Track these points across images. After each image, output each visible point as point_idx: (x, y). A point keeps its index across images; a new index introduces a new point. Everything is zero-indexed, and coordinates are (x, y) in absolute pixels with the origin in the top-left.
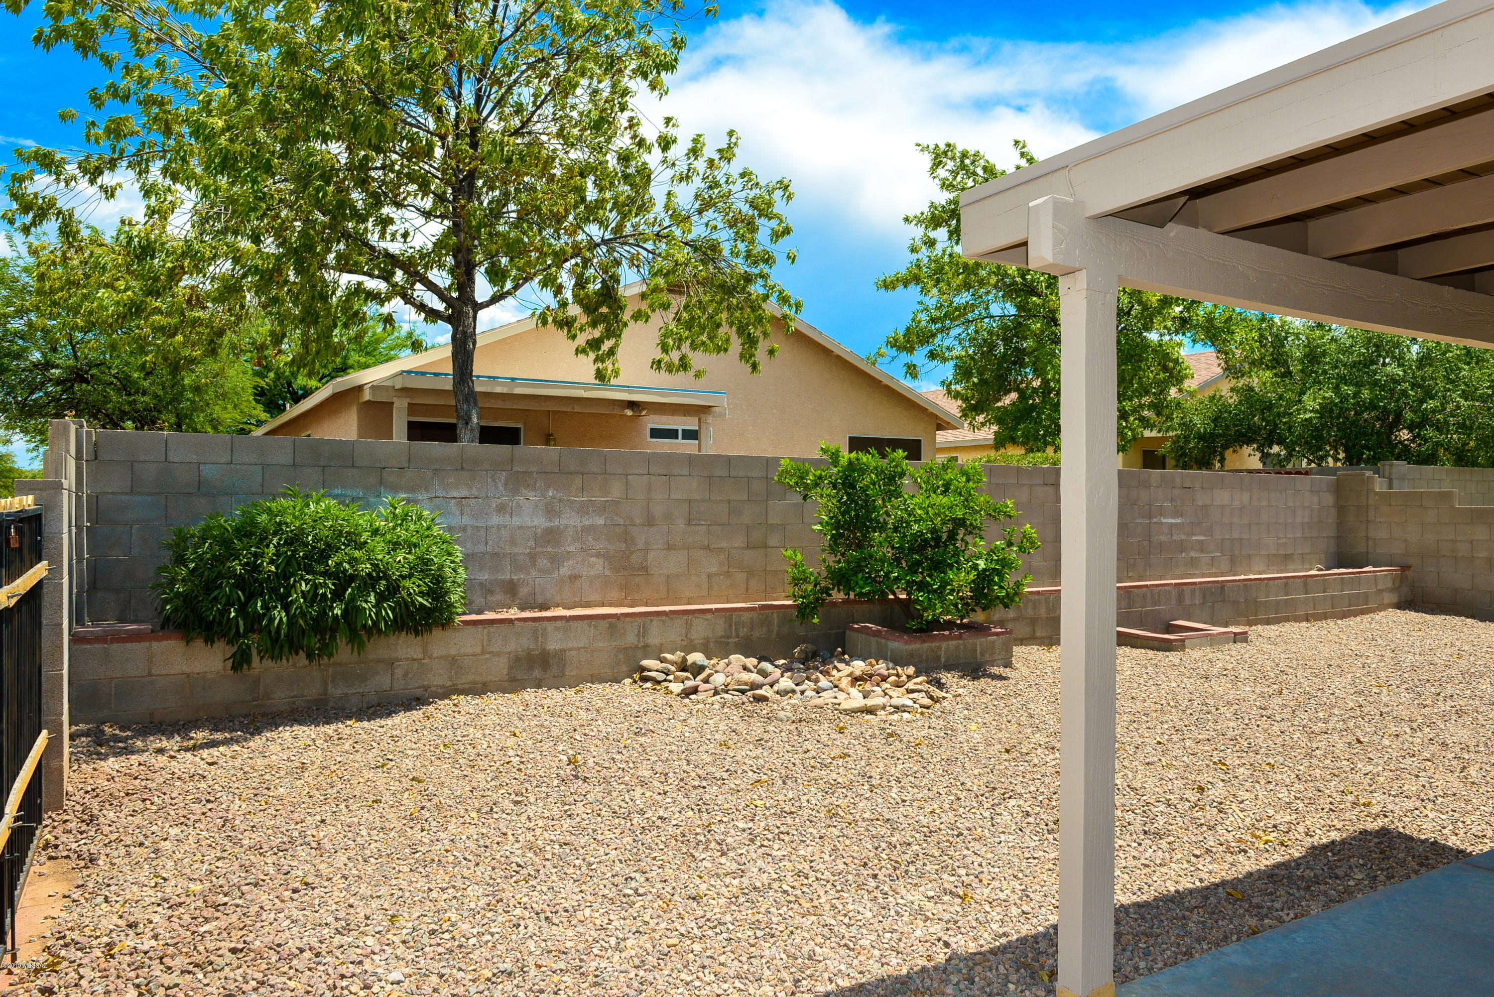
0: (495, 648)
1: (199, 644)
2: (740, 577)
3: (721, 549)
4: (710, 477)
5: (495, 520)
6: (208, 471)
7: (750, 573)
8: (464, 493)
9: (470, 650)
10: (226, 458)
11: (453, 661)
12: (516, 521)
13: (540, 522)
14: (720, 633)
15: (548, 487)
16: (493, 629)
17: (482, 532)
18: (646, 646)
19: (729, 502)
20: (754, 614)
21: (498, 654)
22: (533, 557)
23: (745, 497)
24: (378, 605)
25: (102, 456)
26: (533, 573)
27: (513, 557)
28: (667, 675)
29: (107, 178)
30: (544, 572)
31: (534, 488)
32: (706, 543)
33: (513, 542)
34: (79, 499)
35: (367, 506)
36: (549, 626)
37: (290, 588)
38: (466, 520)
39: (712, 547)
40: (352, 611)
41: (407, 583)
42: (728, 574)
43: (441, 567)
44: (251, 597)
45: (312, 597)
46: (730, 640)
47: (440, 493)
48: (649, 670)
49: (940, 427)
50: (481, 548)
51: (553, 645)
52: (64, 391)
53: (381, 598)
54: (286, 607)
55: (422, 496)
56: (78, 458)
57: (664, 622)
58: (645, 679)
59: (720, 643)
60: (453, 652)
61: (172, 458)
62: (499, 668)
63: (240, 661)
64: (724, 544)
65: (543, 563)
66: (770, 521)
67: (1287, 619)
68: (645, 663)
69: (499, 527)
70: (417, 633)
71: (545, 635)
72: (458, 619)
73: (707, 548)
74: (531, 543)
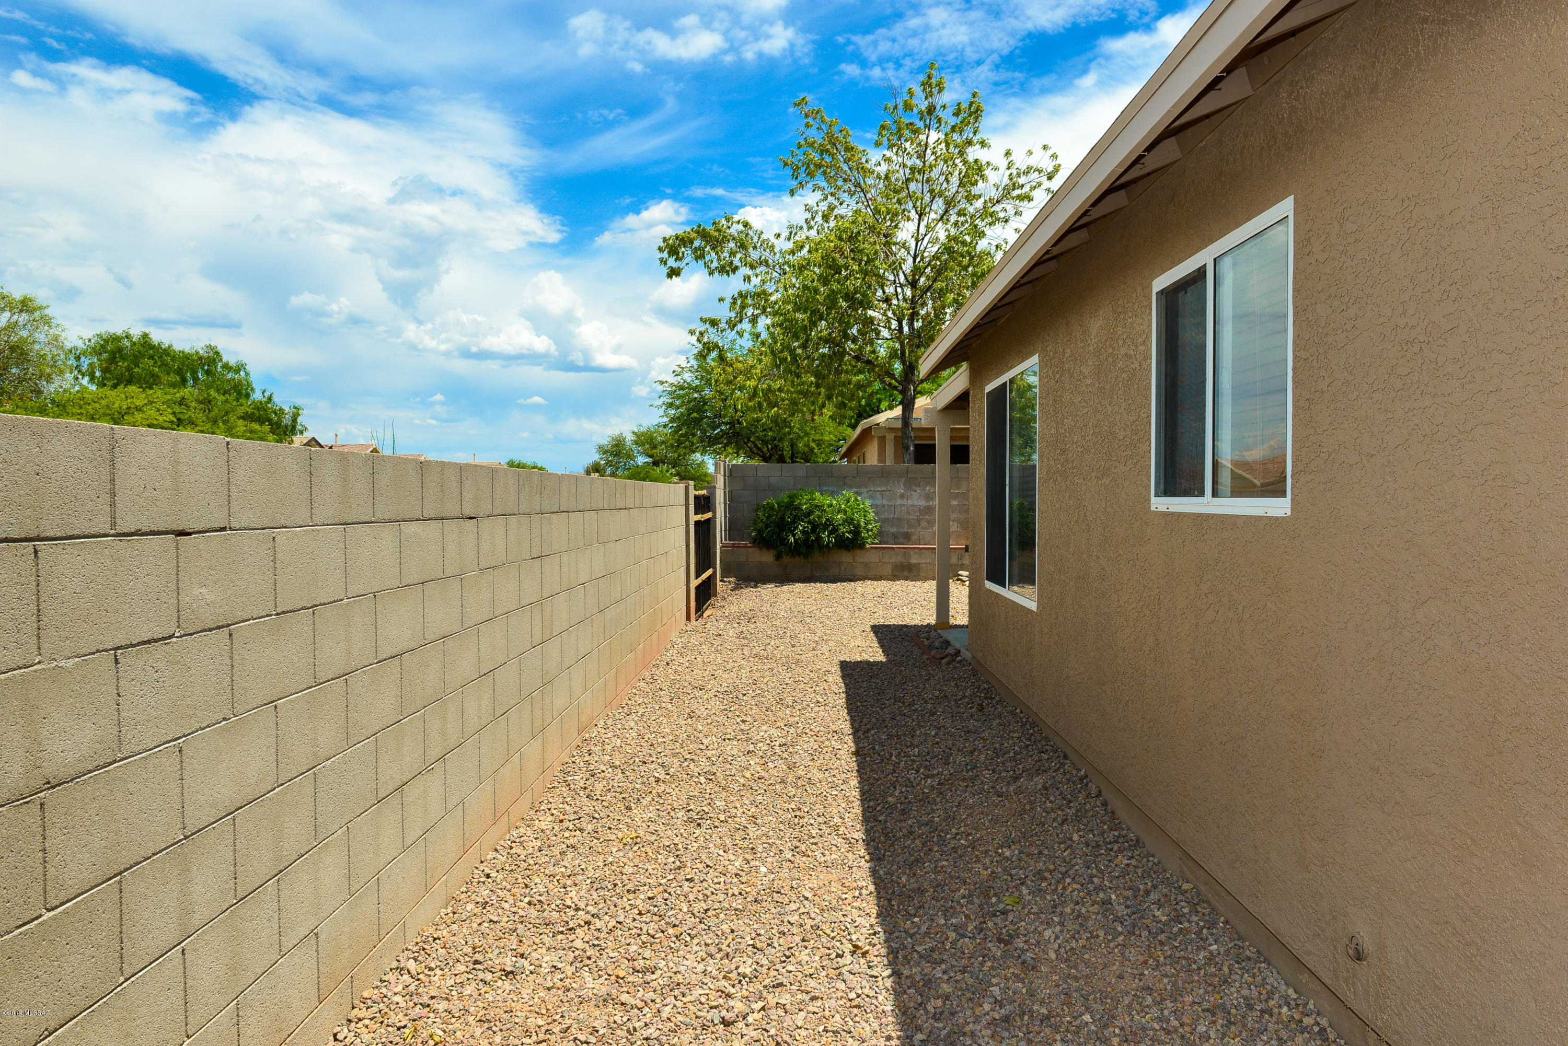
0: (886, 560)
1: (764, 550)
5: (899, 502)
6: (773, 480)
8: (884, 489)
9: (874, 561)
10: (779, 474)
11: (866, 565)
12: (910, 502)
13: (922, 503)
15: (926, 485)
16: (884, 551)
17: (893, 508)
18: (962, 565)
21: (887, 563)
22: (919, 521)
24: (828, 536)
25: (734, 475)
26: (919, 529)
27: (908, 521)
29: (739, 327)
30: (925, 528)
31: (919, 486)
33: (908, 513)
34: (725, 492)
35: (832, 494)
36: (912, 552)
37: (796, 528)
38: (885, 502)
40: (819, 539)
41: (841, 527)
43: (859, 522)
44: (781, 531)
45: (803, 532)
47: (872, 489)
50: (892, 516)
51: (913, 561)
52: (730, 428)
53: (830, 533)
54: (794, 535)
55: (864, 490)
56: (725, 476)
58: (958, 580)
60: (866, 560)
61: (759, 475)
62: (888, 569)
63: (778, 557)
65: (924, 524)
68: (960, 572)
69: (901, 505)
70: (849, 550)
71: (909, 556)
72: (868, 546)
74: (918, 514)
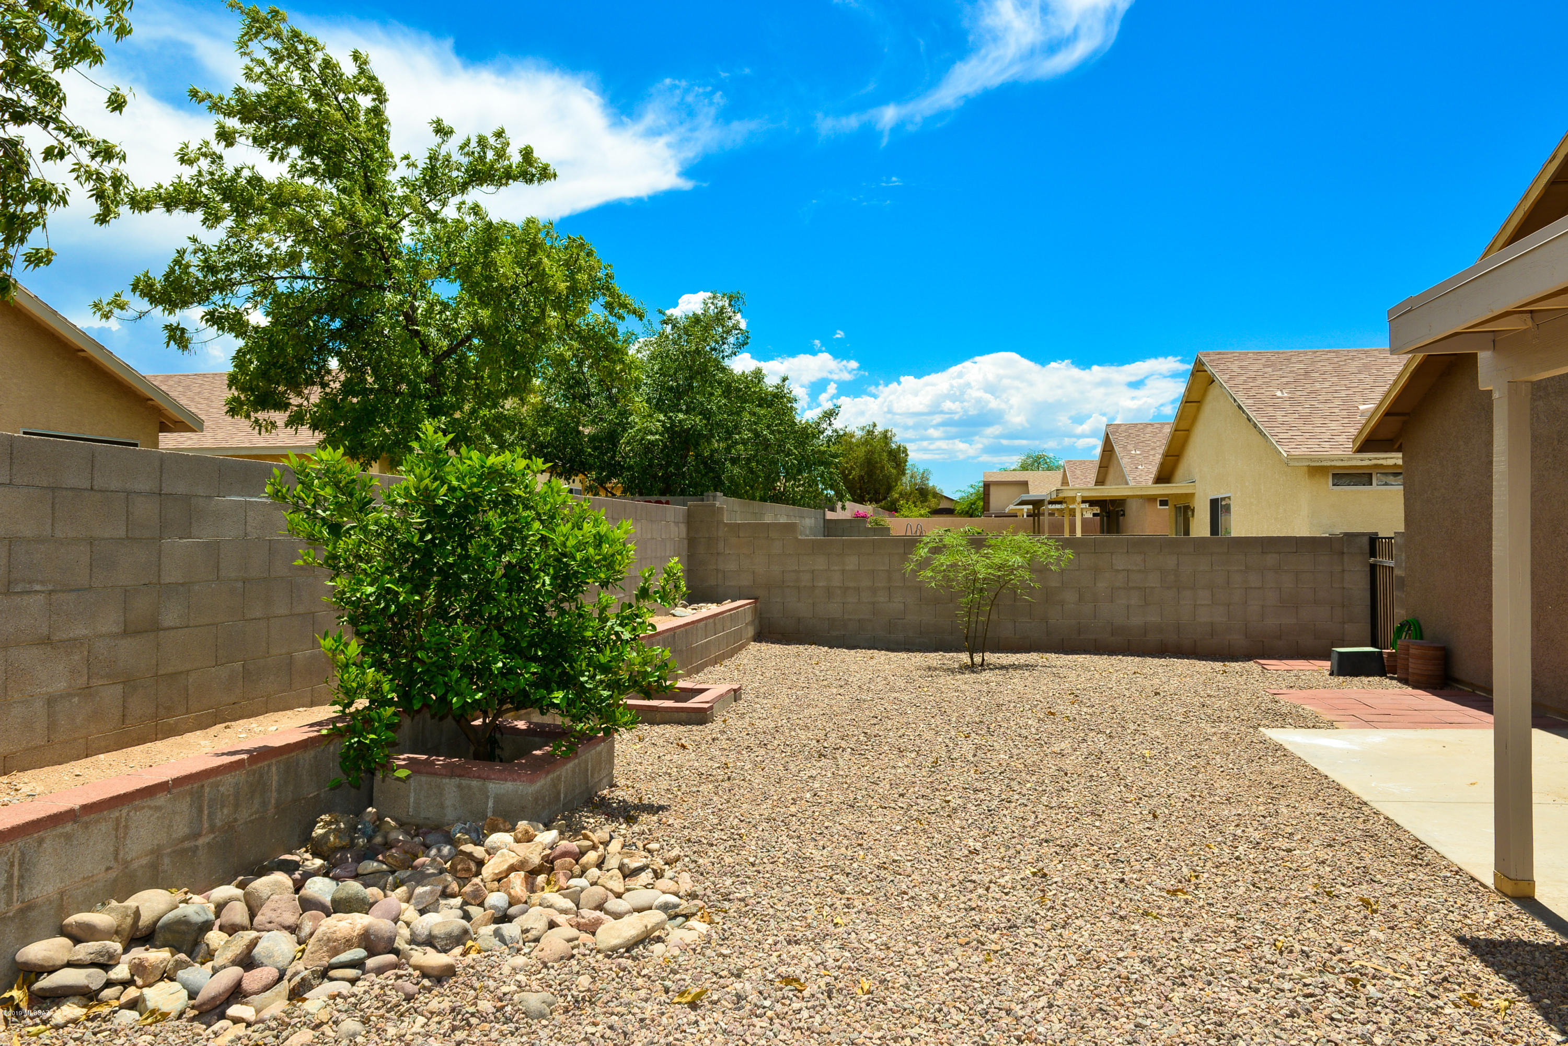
2: (111, 694)
3: (74, 643)
4: (53, 489)
7: (129, 682)
14: (181, 829)
18: (28, 908)
19: (91, 541)
20: (240, 776)
23: (122, 533)
28: (106, 967)
32: (44, 630)
39: (55, 638)
42: (87, 692)
46: (201, 841)
48: (52, 970)
49: (164, 428)
57: (68, 837)
58: (44, 999)
59: (183, 852)
64: (80, 631)
66: (166, 579)
67: (705, 665)
68: (34, 954)
73: (46, 641)
